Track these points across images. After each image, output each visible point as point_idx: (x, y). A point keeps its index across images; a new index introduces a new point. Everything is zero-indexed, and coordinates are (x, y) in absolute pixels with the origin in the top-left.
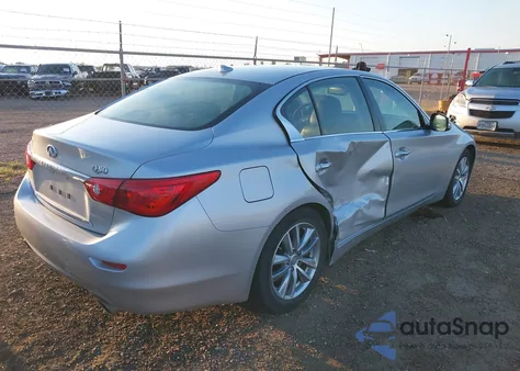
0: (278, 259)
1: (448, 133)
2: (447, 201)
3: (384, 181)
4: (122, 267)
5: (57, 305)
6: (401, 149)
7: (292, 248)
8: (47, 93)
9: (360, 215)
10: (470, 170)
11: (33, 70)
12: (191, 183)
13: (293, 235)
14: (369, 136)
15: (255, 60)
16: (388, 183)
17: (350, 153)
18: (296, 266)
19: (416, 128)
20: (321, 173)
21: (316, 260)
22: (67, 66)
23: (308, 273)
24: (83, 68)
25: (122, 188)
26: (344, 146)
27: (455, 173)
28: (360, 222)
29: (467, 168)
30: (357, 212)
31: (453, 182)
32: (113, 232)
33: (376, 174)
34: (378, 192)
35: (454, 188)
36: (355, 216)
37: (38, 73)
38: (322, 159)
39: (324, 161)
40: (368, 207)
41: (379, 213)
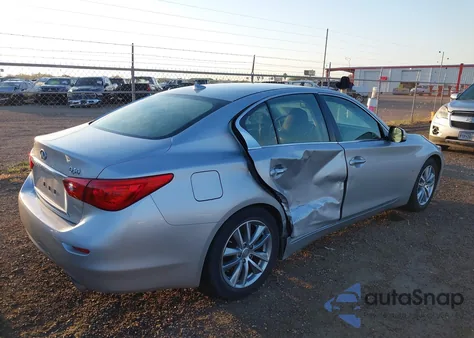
0: (228, 251)
1: (403, 144)
2: (411, 206)
3: (339, 186)
4: (87, 251)
5: (48, 283)
6: (356, 158)
7: (243, 243)
8: (82, 102)
9: (315, 216)
10: (437, 178)
11: (72, 82)
12: (145, 184)
13: (243, 230)
14: (324, 145)
15: (252, 76)
16: (342, 188)
17: (305, 160)
18: (248, 259)
19: (377, 139)
20: (276, 177)
21: (268, 255)
22: (100, 79)
23: (261, 266)
24: (114, 80)
25: (90, 186)
26: (299, 154)
27: (418, 180)
28: (315, 222)
29: (433, 176)
30: (312, 213)
31: (416, 189)
32: (82, 223)
33: (331, 180)
34: (334, 196)
35: (419, 195)
36: (310, 217)
37: (76, 85)
38: (277, 165)
39: (279, 167)
40: (324, 208)
41: (335, 214)
